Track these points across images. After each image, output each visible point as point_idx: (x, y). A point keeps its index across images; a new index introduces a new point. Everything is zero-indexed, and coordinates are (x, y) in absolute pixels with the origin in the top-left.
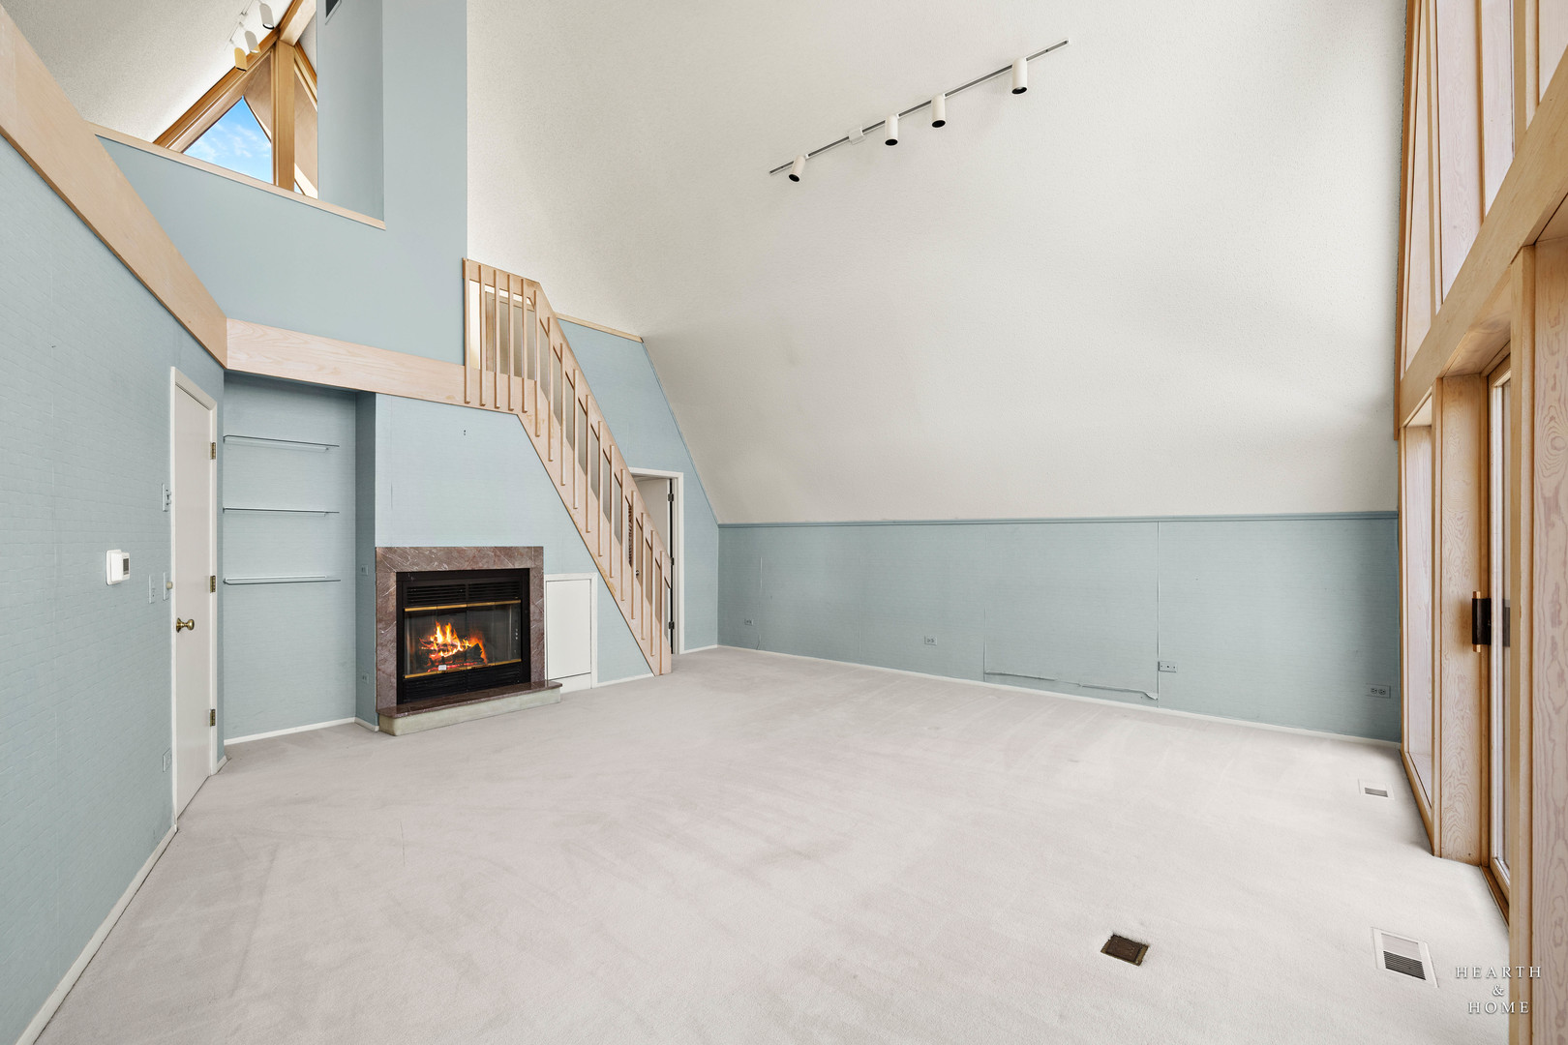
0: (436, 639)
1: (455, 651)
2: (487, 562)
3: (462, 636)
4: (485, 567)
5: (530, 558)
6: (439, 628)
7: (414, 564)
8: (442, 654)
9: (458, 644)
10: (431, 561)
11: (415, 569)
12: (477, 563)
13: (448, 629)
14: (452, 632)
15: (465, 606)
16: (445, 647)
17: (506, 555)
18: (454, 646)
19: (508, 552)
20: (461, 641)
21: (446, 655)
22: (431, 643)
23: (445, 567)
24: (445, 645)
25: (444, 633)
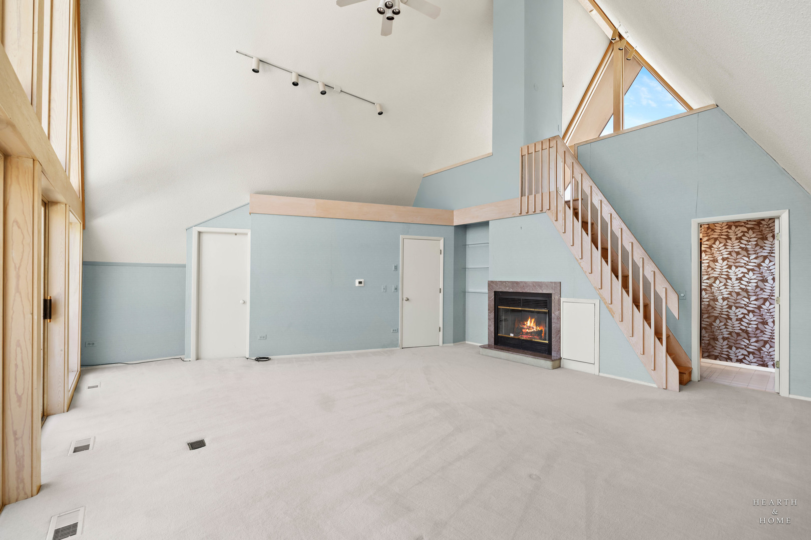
0: (527, 324)
1: (533, 330)
2: (529, 289)
3: (538, 323)
4: (528, 291)
5: (552, 288)
6: (529, 319)
7: (500, 288)
8: (527, 330)
9: (535, 327)
10: (506, 287)
11: (500, 290)
12: (524, 289)
13: (533, 320)
14: (534, 322)
15: (521, 309)
16: (529, 328)
17: (539, 286)
18: (533, 328)
19: (539, 284)
20: (536, 326)
21: (528, 331)
22: (524, 325)
23: (511, 290)
24: (530, 327)
25: (531, 322)
